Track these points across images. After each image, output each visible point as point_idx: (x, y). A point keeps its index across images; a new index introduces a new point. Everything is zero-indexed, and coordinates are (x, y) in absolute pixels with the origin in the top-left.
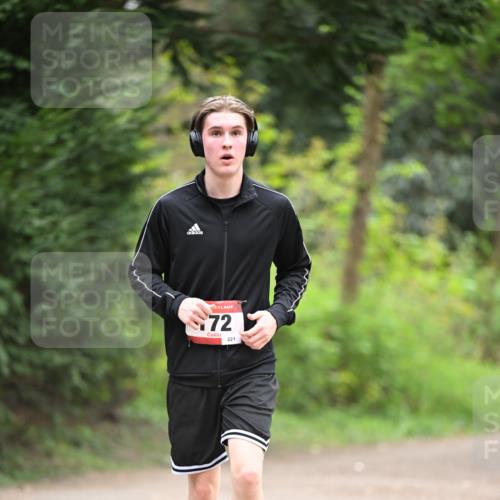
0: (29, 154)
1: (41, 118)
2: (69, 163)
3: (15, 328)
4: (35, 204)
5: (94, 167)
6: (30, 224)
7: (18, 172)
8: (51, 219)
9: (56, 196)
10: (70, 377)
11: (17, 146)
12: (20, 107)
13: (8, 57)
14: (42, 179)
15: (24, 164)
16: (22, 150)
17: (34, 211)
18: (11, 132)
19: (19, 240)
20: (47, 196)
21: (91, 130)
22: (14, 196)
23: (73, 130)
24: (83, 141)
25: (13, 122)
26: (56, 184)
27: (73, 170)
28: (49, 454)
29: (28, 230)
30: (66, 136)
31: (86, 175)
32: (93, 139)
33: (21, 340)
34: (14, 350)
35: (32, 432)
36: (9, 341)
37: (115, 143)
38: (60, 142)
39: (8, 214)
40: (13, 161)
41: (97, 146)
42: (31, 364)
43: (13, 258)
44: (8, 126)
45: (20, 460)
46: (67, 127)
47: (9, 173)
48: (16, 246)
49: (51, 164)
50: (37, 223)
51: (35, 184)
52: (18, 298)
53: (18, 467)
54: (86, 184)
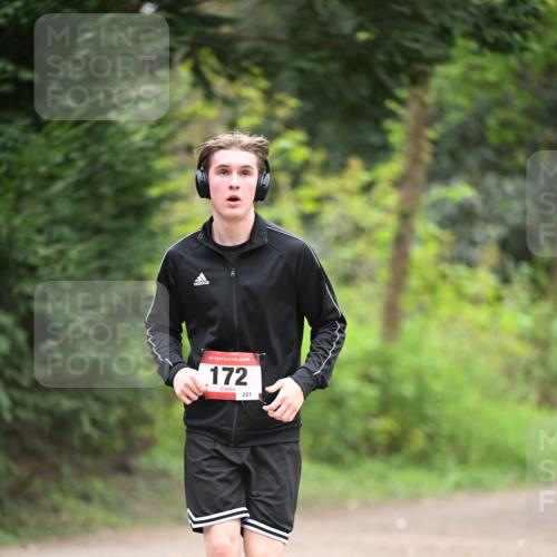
0: (34, 175)
1: (47, 135)
2: (78, 185)
3: (18, 368)
4: (40, 231)
5: (106, 190)
6: (35, 253)
7: (21, 195)
8: (59, 246)
9: (63, 221)
10: (80, 424)
11: (22, 165)
12: (23, 122)
13: (10, 67)
14: (48, 203)
15: (28, 186)
16: (26, 170)
17: (40, 238)
18: (14, 150)
19: (23, 271)
20: (54, 222)
21: (103, 148)
22: (17, 221)
23: (83, 148)
24: (94, 160)
25: (16, 140)
26: (64, 208)
27: (83, 193)
28: (56, 510)
29: (32, 260)
30: (75, 155)
31: (97, 199)
32: (105, 158)
33: (25, 382)
34: (17, 394)
35: (37, 484)
36: (12, 384)
37: (129, 163)
38: (68, 162)
39: (11, 242)
40: (16, 183)
41: (109, 166)
42: (37, 409)
43: (16, 291)
44: (10, 144)
45: (24, 515)
46: (76, 145)
47: (11, 196)
48: (20, 278)
49: (58, 186)
50: (43, 251)
51: (40, 208)
52: (21, 336)
53: (22, 524)
54: (97, 209)
